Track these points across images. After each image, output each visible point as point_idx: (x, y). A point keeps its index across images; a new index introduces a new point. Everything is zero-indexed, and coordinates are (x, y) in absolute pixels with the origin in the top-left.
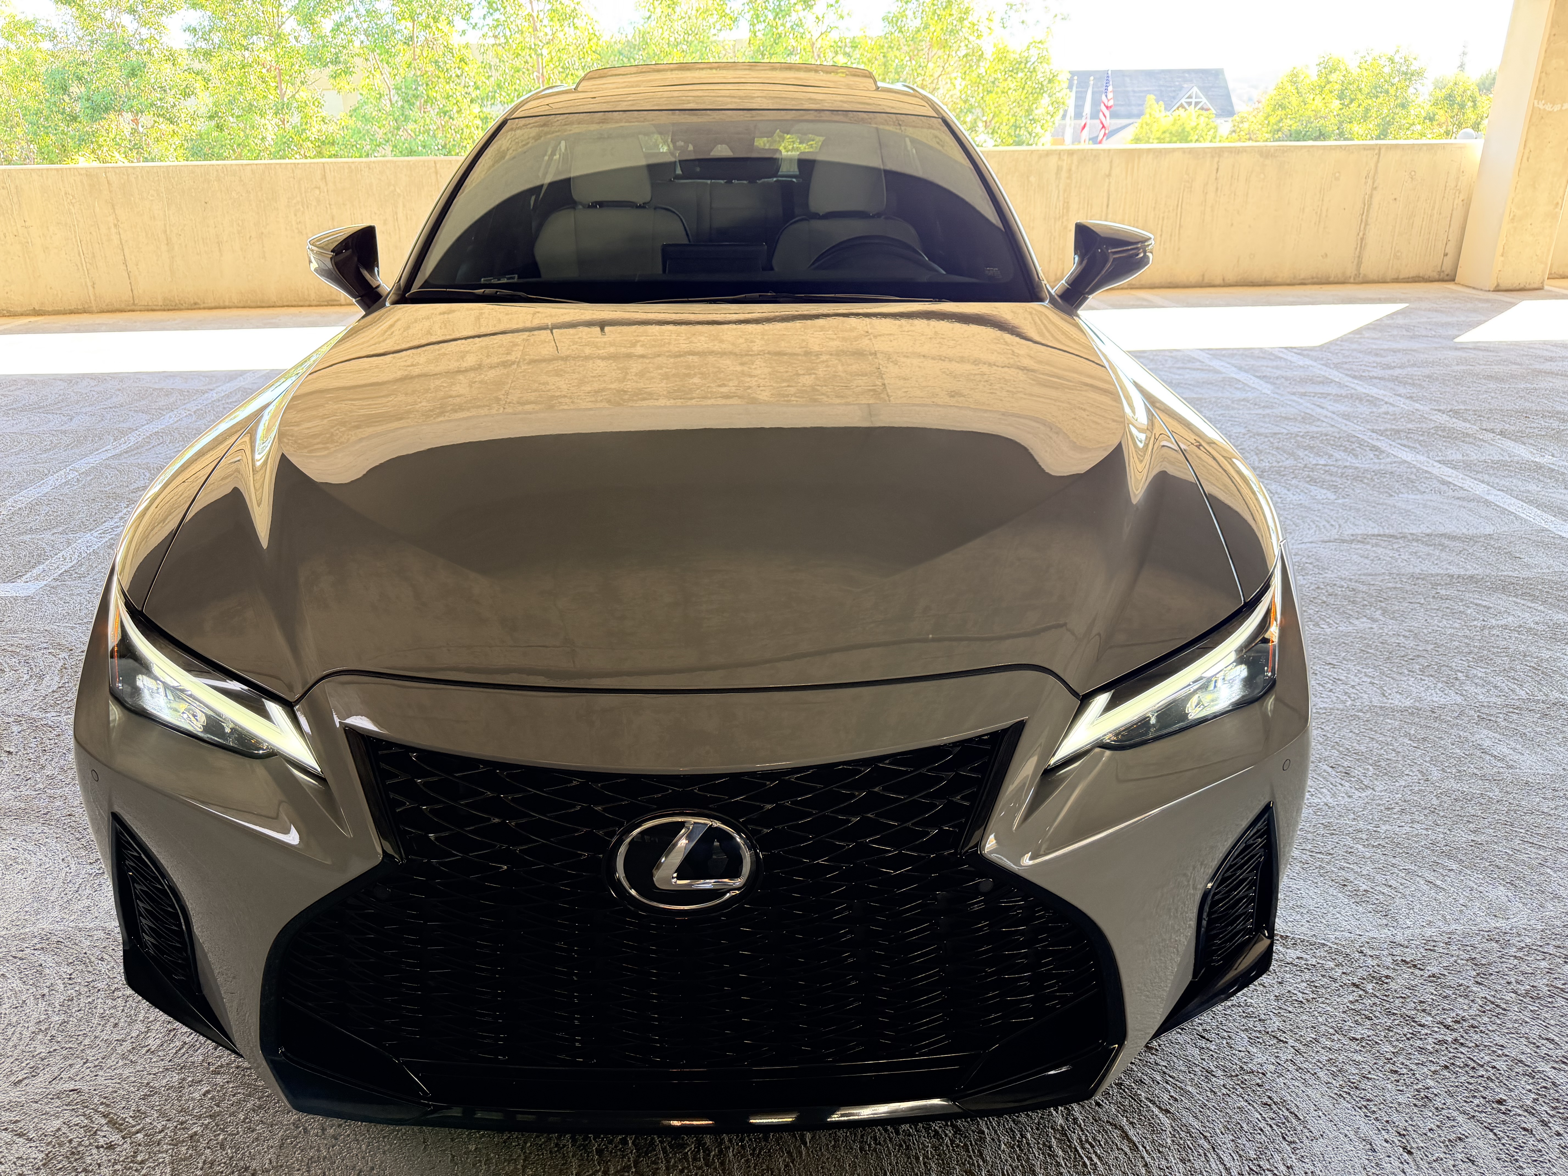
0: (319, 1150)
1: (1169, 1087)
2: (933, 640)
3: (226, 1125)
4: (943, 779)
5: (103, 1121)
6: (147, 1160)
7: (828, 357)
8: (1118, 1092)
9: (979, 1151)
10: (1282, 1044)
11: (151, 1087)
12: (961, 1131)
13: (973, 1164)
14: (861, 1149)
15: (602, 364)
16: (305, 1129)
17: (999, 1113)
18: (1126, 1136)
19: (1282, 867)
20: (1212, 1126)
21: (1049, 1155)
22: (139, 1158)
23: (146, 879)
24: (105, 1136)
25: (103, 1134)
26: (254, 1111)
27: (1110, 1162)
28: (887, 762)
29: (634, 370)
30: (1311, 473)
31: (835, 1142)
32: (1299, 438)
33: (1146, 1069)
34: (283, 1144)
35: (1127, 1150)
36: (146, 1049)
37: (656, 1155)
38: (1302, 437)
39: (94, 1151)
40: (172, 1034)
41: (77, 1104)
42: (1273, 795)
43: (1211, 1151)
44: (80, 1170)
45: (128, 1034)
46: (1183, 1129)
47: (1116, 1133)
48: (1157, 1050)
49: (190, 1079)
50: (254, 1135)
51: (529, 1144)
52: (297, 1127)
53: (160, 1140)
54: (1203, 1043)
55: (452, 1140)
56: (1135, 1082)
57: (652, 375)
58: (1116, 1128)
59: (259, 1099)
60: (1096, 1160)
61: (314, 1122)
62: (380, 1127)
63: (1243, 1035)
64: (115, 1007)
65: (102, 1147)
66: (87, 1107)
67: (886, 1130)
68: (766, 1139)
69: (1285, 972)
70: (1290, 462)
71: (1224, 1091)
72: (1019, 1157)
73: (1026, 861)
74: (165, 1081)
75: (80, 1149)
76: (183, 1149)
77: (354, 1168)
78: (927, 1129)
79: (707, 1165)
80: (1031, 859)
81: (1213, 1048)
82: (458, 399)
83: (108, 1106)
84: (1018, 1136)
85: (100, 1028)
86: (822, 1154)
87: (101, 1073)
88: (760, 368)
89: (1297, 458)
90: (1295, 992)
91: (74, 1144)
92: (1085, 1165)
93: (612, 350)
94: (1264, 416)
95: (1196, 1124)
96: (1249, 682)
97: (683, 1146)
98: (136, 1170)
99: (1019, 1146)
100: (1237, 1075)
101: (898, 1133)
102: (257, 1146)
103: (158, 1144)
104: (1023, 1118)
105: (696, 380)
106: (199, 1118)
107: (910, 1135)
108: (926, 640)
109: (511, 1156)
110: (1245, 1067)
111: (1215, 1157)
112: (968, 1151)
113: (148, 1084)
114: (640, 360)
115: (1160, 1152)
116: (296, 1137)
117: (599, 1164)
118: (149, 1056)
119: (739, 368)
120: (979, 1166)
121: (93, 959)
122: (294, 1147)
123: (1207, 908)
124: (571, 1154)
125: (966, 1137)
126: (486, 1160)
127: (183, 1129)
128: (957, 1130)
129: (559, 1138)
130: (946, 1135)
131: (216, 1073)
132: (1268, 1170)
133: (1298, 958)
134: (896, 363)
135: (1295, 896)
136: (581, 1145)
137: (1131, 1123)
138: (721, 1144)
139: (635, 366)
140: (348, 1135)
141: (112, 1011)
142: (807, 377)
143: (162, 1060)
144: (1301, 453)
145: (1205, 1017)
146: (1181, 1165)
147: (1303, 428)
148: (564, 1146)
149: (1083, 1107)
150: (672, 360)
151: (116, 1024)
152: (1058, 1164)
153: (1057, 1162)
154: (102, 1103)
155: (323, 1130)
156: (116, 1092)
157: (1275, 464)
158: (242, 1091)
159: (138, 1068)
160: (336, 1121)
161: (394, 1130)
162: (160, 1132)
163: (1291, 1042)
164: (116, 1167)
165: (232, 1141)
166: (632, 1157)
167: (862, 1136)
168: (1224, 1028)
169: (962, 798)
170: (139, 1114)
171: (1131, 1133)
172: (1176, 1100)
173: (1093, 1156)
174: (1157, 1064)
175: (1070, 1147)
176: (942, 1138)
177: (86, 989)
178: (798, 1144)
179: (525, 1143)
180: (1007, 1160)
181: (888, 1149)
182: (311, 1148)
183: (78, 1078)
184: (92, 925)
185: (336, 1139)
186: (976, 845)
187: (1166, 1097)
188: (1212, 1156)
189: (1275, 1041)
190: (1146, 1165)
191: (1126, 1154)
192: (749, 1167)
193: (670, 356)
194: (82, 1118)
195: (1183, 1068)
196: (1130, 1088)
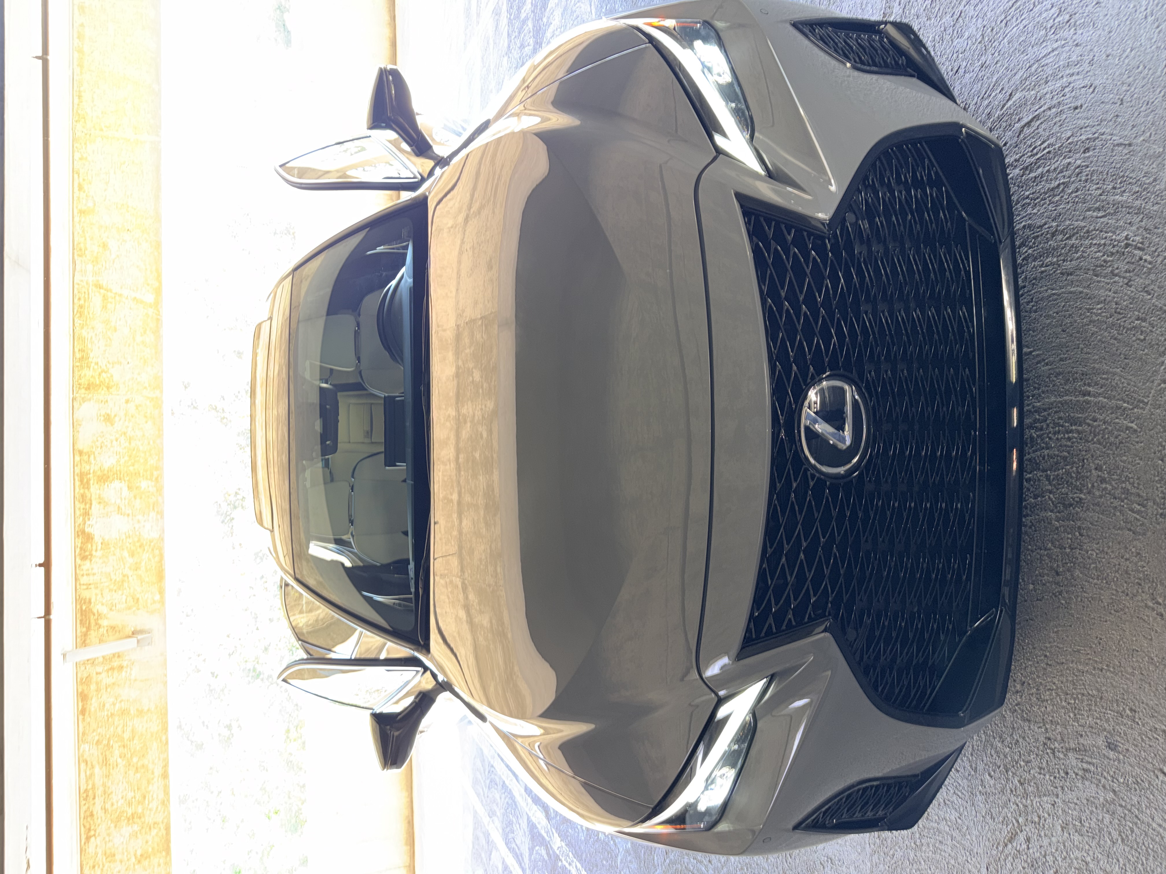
0: (1032, 694)
1: (993, 94)
2: (671, 269)
3: (1013, 759)
4: (776, 249)
5: (1010, 846)
6: (1038, 814)
7: (460, 361)
8: (997, 130)
9: (1038, 228)
10: (963, 14)
11: (986, 815)
12: (1023, 242)
13: (1048, 232)
14: (1036, 312)
15: (464, 522)
16: (1017, 705)
17: (1011, 215)
18: (1028, 124)
19: (834, 16)
20: (1022, 62)
21: (1041, 178)
22: (1037, 819)
23: (839, 808)
24: (1021, 845)
25: (1019, 846)
26: (1003, 741)
27: (1047, 134)
28: (763, 287)
29: (469, 499)
30: (539, 7)
31: (1030, 330)
32: (512, 17)
33: (979, 111)
34: (1027, 720)
35: (1039, 122)
36: (958, 820)
37: (1038, 457)
38: (511, 15)
39: (1031, 851)
40: (947, 802)
41: (997, 865)
42: (785, 21)
43: (1040, 62)
44: (1044, 860)
45: (947, 834)
46: (1023, 82)
47: (1027, 131)
48: (966, 104)
49: (980, 787)
50: (1021, 740)
51: (1030, 547)
52: (1015, 710)
53: (1024, 805)
54: (961, 71)
55: (1026, 601)
56: (989, 118)
57: (473, 486)
58: (1022, 131)
59: (994, 738)
60: (1046, 144)
61: (1011, 698)
62: (1015, 653)
63: (956, 42)
64: (928, 844)
65: (1028, 846)
66: (999, 859)
67: (1022, 295)
68: (1027, 380)
69: (910, 13)
70: (530, 24)
71: (996, 54)
72: (1042, 200)
73: (833, 188)
74: (981, 805)
75: (1029, 861)
76: (1030, 789)
77: (1045, 669)
78: (1022, 266)
79: (1046, 421)
80: (832, 185)
81: (964, 64)
82: (494, 621)
83: (998, 844)
84: (1028, 201)
85: (943, 853)
86: (1039, 339)
87: (975, 850)
88: (467, 409)
89: (527, 19)
90: (925, 6)
91: (1026, 865)
92: (1049, 152)
93: (455, 516)
94: (495, 43)
95: (1020, 74)
96: (705, 40)
97: (1032, 438)
98: (1045, 821)
99: (1034, 201)
100: (985, 46)
101: (1024, 287)
102: (1028, 737)
103: (1026, 806)
104: (1014, 198)
105: (477, 455)
106: (1008, 779)
107: (1026, 278)
108: (671, 273)
109: (1038, 559)
110: (980, 40)
111: (1044, 59)
112: (1038, 236)
113: (983, 817)
114: (463, 495)
115: (1040, 99)
116: (1023, 711)
117: (1044, 497)
118: (963, 818)
119: (469, 424)
120: (1049, 228)
121: (893, 861)
122: (1030, 712)
123: (865, 67)
124: (1037, 517)
125: (1028, 238)
126: (1040, 576)
127: (1016, 790)
128: (1023, 244)
129: (1026, 526)
130: (1026, 252)
131: (975, 770)
132: (1054, 20)
133: (900, 5)
134: (463, 311)
135: (854, 9)
136: (1030, 510)
137: (1019, 120)
138: (1030, 411)
139: (467, 498)
140: (1022, 674)
141: (931, 845)
142: (474, 375)
143: (966, 808)
144: (523, 16)
145: (943, 69)
146: (1050, 84)
147: (504, 14)
148: (1031, 522)
149: (1007, 155)
150: (462, 473)
151: (940, 842)
152: (1048, 171)
153: (1047, 172)
154: (997, 848)
155: (1017, 692)
156: (989, 839)
157: (531, 34)
158: (989, 750)
159: (972, 824)
160: (1010, 683)
161: (1018, 642)
162: (1018, 805)
163: (961, 8)
164: (1043, 834)
165: (1024, 755)
166: (1040, 474)
167: (1026, 312)
168: (950, 56)
169: (789, 234)
170: (1005, 821)
171: (1025, 120)
172: (1002, 89)
173: (1043, 146)
174: (976, 103)
175: (1036, 163)
176: (1028, 255)
177: (915, 865)
178: (1031, 357)
179: (1028, 550)
180: (1045, 208)
181: (1036, 292)
182: (1030, 699)
183: (979, 866)
184: (869, 864)
185: (1024, 683)
186: (823, 224)
187: (1000, 96)
188: (1044, 62)
189: (960, 19)
190: (1050, 109)
191: (1042, 123)
192: (1047, 391)
193: (460, 474)
194: (1007, 861)
195: (980, 84)
196: (993, 122)
